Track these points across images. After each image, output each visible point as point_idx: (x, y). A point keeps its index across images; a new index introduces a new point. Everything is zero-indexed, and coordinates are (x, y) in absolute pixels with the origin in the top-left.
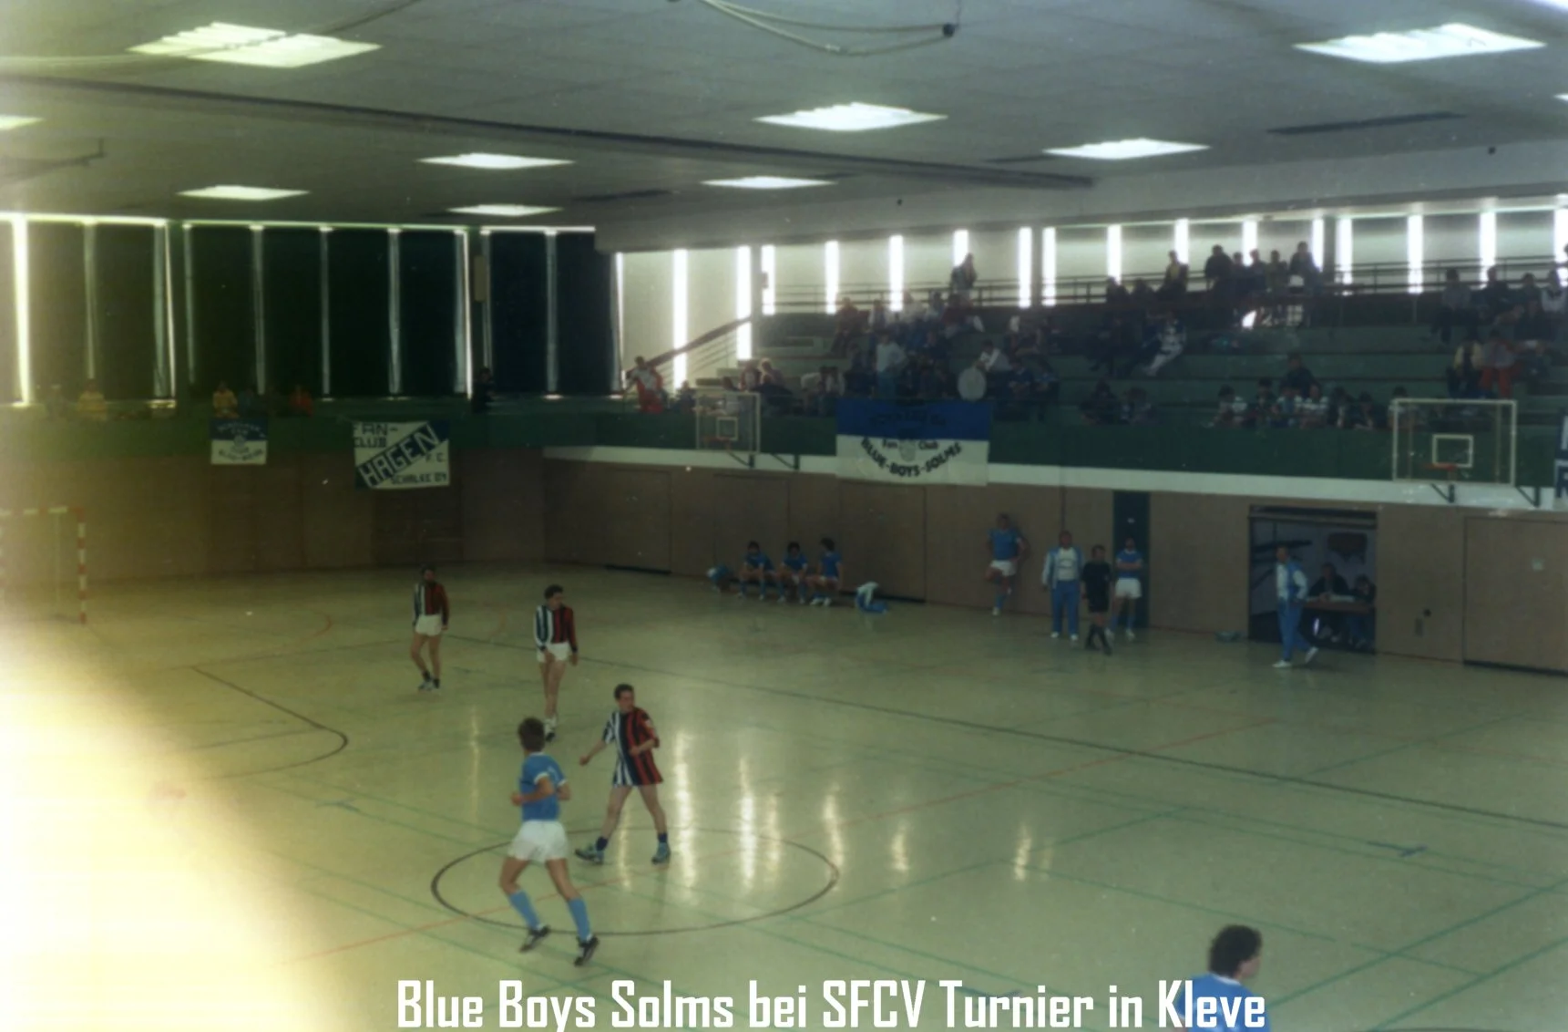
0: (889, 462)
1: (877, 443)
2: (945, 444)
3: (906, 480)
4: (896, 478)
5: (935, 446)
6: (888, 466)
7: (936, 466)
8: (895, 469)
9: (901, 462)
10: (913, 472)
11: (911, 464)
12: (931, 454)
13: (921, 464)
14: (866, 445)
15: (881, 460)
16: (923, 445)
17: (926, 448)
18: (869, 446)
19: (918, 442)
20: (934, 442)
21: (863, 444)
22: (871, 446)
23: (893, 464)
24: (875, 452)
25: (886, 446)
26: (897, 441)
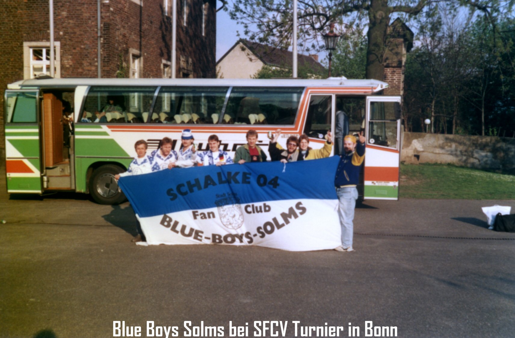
0: (207, 234)
1: (181, 217)
6: (207, 238)
8: (218, 239)
9: (224, 231)
10: (245, 240)
13: (253, 231)
14: (166, 222)
15: (195, 234)
17: (254, 212)
18: (172, 224)
19: (243, 206)
20: (265, 205)
21: (162, 223)
22: (176, 223)
23: (214, 236)
24: (184, 227)
25: (199, 217)
26: (215, 210)
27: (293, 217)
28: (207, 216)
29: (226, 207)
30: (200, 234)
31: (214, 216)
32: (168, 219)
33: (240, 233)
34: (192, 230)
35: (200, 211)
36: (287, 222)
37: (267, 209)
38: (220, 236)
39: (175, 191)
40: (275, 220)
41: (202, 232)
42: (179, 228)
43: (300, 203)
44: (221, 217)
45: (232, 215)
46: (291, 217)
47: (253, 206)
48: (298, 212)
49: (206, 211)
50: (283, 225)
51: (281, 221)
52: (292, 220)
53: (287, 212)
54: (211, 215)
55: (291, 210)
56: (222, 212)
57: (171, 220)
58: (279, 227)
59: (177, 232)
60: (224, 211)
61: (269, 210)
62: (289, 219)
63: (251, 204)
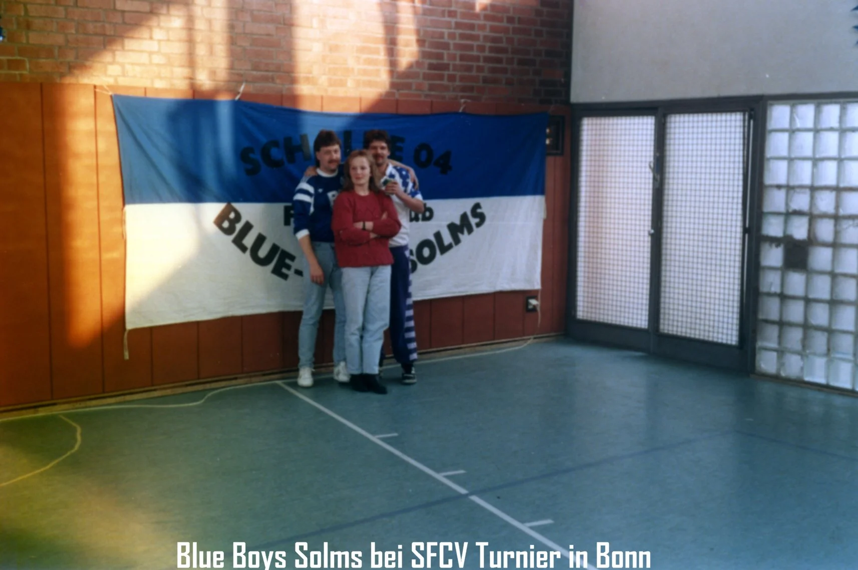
2: (451, 209)
14: (227, 221)
15: (279, 261)
18: (239, 227)
21: (219, 221)
22: (247, 228)
24: (260, 240)
27: (466, 232)
30: (288, 261)
32: (232, 216)
34: (275, 249)
36: (457, 241)
37: (428, 214)
39: (258, 156)
40: (438, 235)
41: (292, 258)
42: (249, 241)
46: (462, 233)
48: (473, 221)
50: (450, 247)
51: (447, 239)
52: (464, 237)
53: (457, 222)
55: (464, 217)
57: (238, 217)
58: (444, 249)
59: (243, 249)
61: (430, 218)
62: (460, 235)
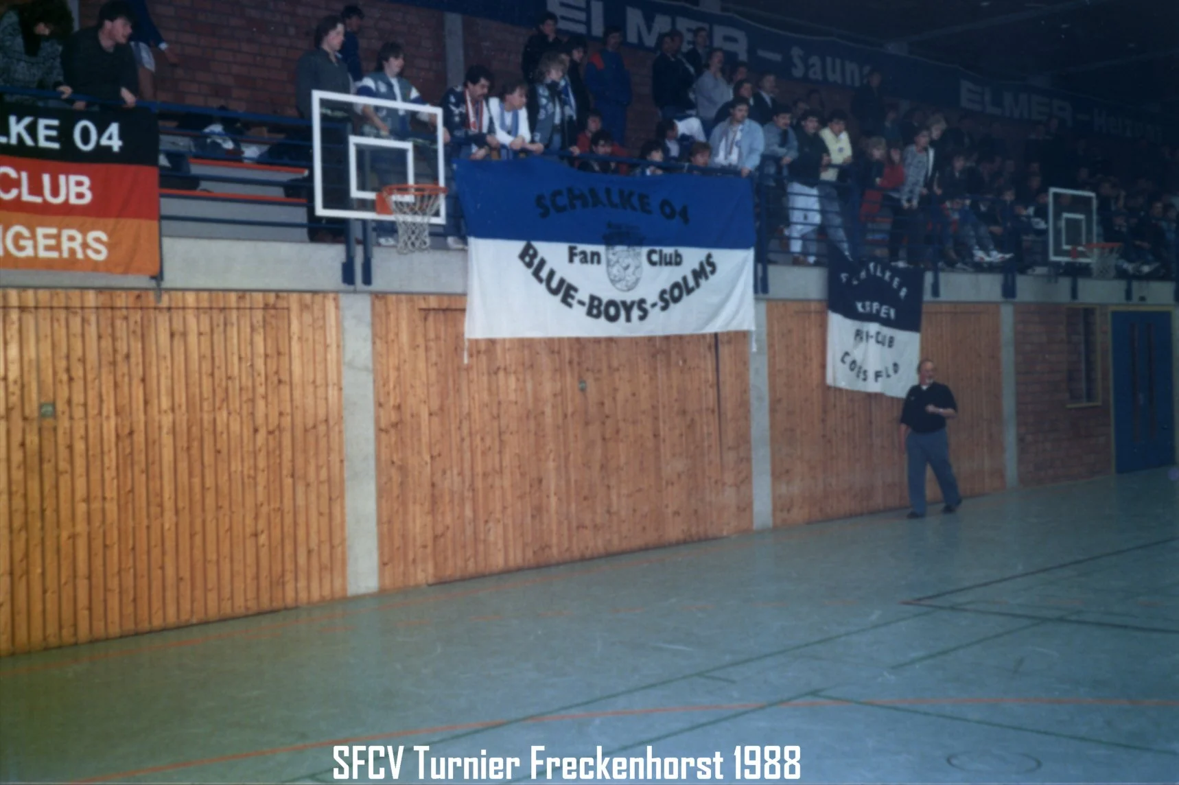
0: (583, 295)
1: (553, 253)
2: (693, 257)
3: (619, 329)
4: (600, 328)
5: (677, 261)
6: (581, 303)
7: (676, 300)
8: (596, 308)
9: (607, 293)
10: (636, 313)
11: (630, 297)
12: (667, 276)
13: (652, 297)
14: (528, 256)
15: (565, 292)
16: (655, 258)
17: (661, 264)
18: (536, 261)
19: (645, 250)
20: (676, 251)
21: (522, 257)
22: (542, 262)
23: (593, 298)
24: (552, 274)
25: (577, 259)
26: (601, 249)
27: (703, 278)
28: (589, 258)
29: (619, 249)
30: (572, 293)
31: (599, 262)
32: (531, 252)
33: (629, 301)
35: (581, 247)
36: (697, 285)
38: (600, 300)
39: (548, 202)
40: (685, 279)
41: (576, 290)
42: (544, 273)
43: (709, 256)
44: (609, 264)
45: (624, 265)
46: (701, 278)
47: (661, 251)
48: (708, 269)
49: (589, 248)
50: (693, 289)
51: (691, 282)
52: (702, 283)
53: (697, 268)
54: (596, 257)
55: (702, 265)
56: (611, 257)
57: (536, 254)
58: (689, 291)
59: (541, 280)
60: (614, 254)
61: (680, 263)
62: (699, 281)
63: (657, 248)
